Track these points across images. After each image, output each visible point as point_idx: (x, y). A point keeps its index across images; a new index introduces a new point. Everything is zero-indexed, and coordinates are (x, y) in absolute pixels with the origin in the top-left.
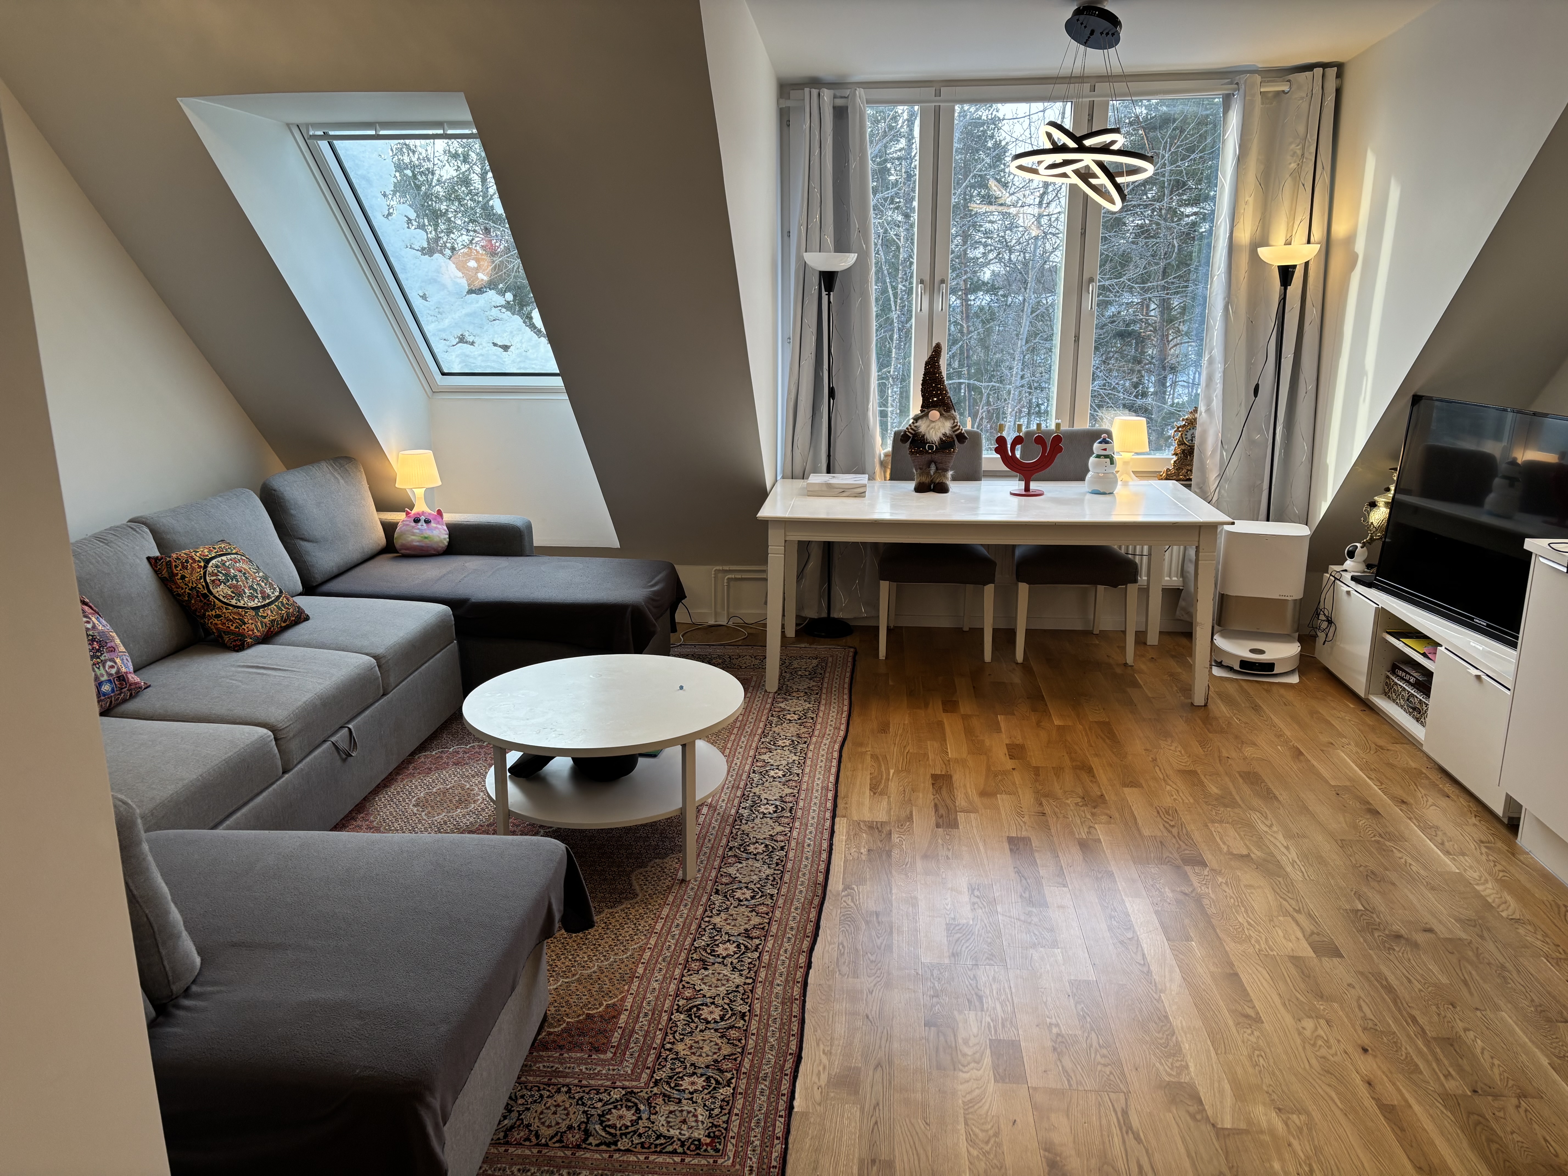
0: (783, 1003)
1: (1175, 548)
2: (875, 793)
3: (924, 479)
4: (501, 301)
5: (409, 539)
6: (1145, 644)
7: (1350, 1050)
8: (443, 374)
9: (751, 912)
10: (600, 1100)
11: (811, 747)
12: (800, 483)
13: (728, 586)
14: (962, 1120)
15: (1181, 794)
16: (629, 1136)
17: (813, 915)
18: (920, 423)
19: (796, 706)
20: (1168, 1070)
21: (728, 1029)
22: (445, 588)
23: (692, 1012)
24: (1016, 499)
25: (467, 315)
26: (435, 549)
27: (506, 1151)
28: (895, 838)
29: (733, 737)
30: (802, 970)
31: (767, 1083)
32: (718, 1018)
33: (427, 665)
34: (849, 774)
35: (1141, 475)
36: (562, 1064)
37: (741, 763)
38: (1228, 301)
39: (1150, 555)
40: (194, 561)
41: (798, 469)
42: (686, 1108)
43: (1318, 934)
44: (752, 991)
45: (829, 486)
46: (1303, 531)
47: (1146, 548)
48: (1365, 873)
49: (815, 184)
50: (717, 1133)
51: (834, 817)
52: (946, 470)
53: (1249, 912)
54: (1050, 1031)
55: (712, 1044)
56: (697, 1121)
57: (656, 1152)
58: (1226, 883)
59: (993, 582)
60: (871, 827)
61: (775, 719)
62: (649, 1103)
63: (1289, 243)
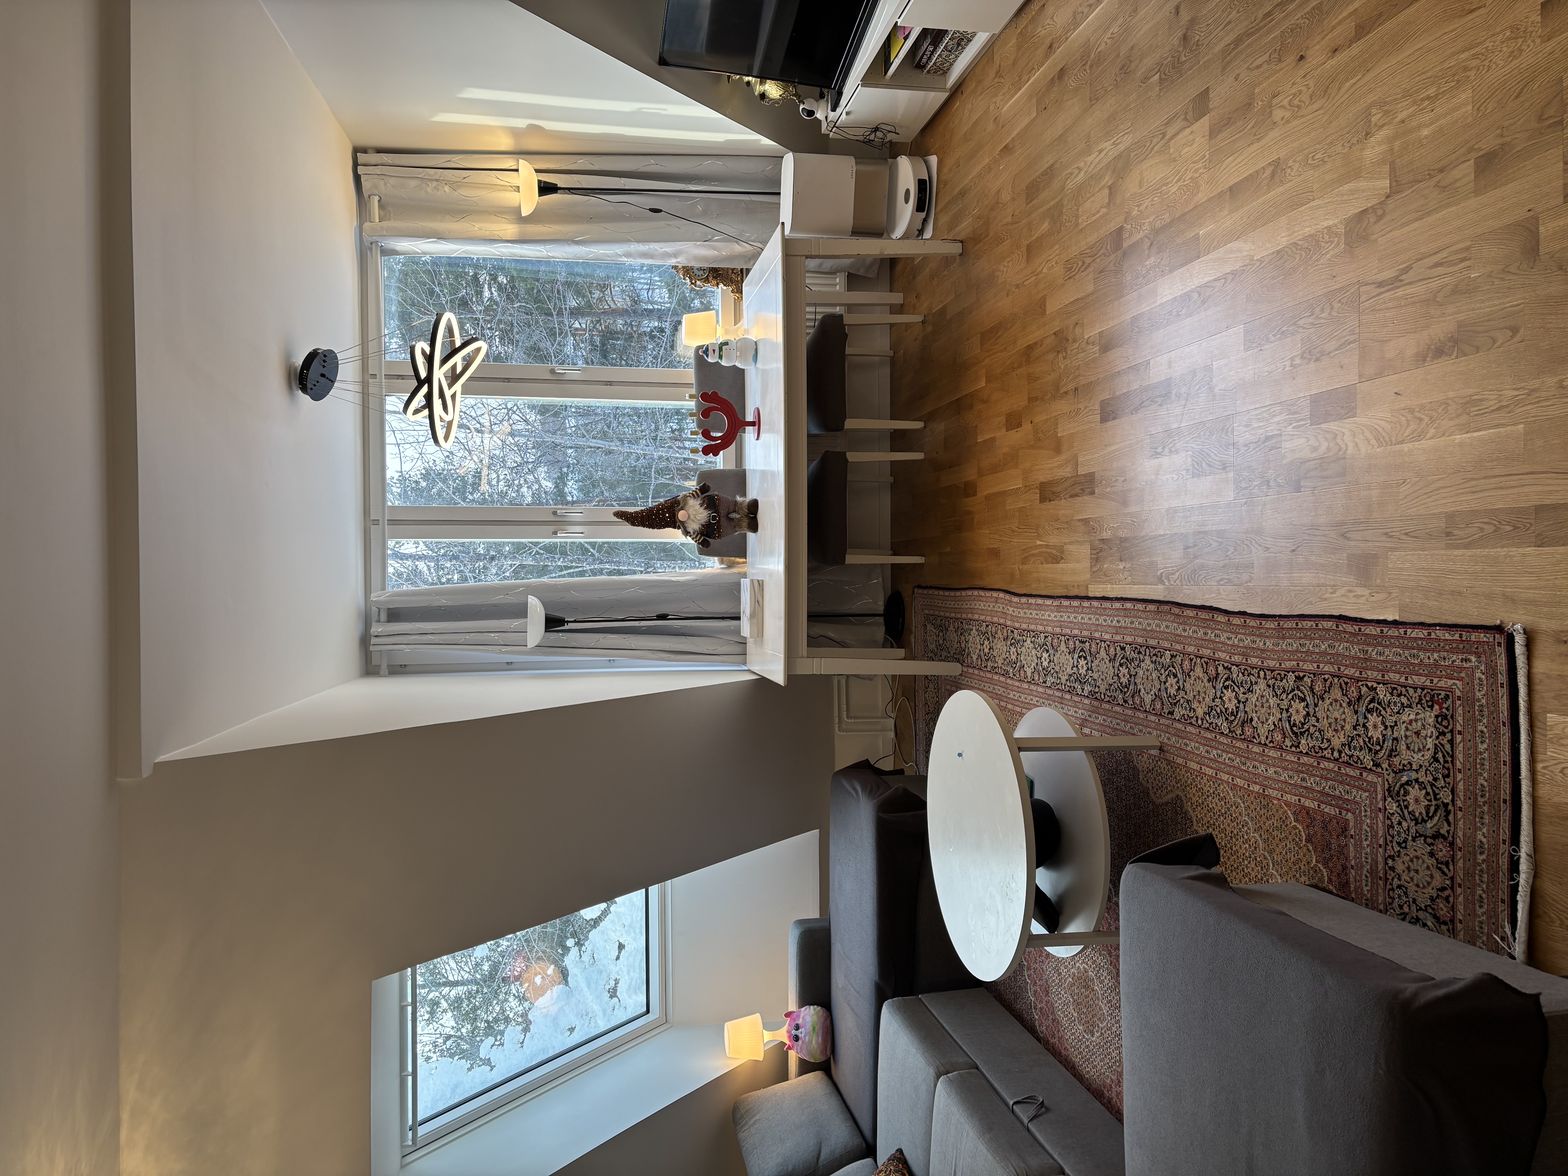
0: (1284, 638)
1: (807, 281)
2: (1062, 558)
3: (745, 523)
4: (574, 951)
5: (816, 1046)
6: (902, 305)
7: (1302, 72)
8: (648, 1011)
9: (1190, 677)
10: (1400, 823)
12: (751, 647)
13: (855, 718)
14: (1397, 447)
15: (1052, 257)
16: (1437, 791)
17: (1190, 613)
18: (690, 530)
19: (975, 643)
20: (1333, 245)
21: (1313, 693)
22: (865, 1006)
23: (1298, 732)
24: (762, 435)
25: (589, 986)
26: (826, 1020)
27: (1461, 922)
28: (1106, 535)
29: (1010, 706)
30: (1248, 621)
31: (1370, 649)
32: (1302, 704)
33: (945, 1025)
34: (1042, 585)
35: (738, 317)
37: (1036, 696)
38: (571, 241)
39: (815, 305)
41: (737, 649)
42: (1403, 733)
43: (1186, 113)
44: (1272, 671)
45: (753, 615)
46: (789, 159)
47: (808, 309)
48: (1123, 75)
49: (461, 638)
50: (1428, 699)
51: (1088, 598)
52: (736, 502)
53: (1167, 181)
54: (1299, 365)
55: (1331, 708)
56: (1416, 720)
57: (1452, 762)
58: (1138, 206)
59: (845, 453)
60: (1097, 560)
61: (990, 664)
62: (1399, 772)
63: (518, 189)
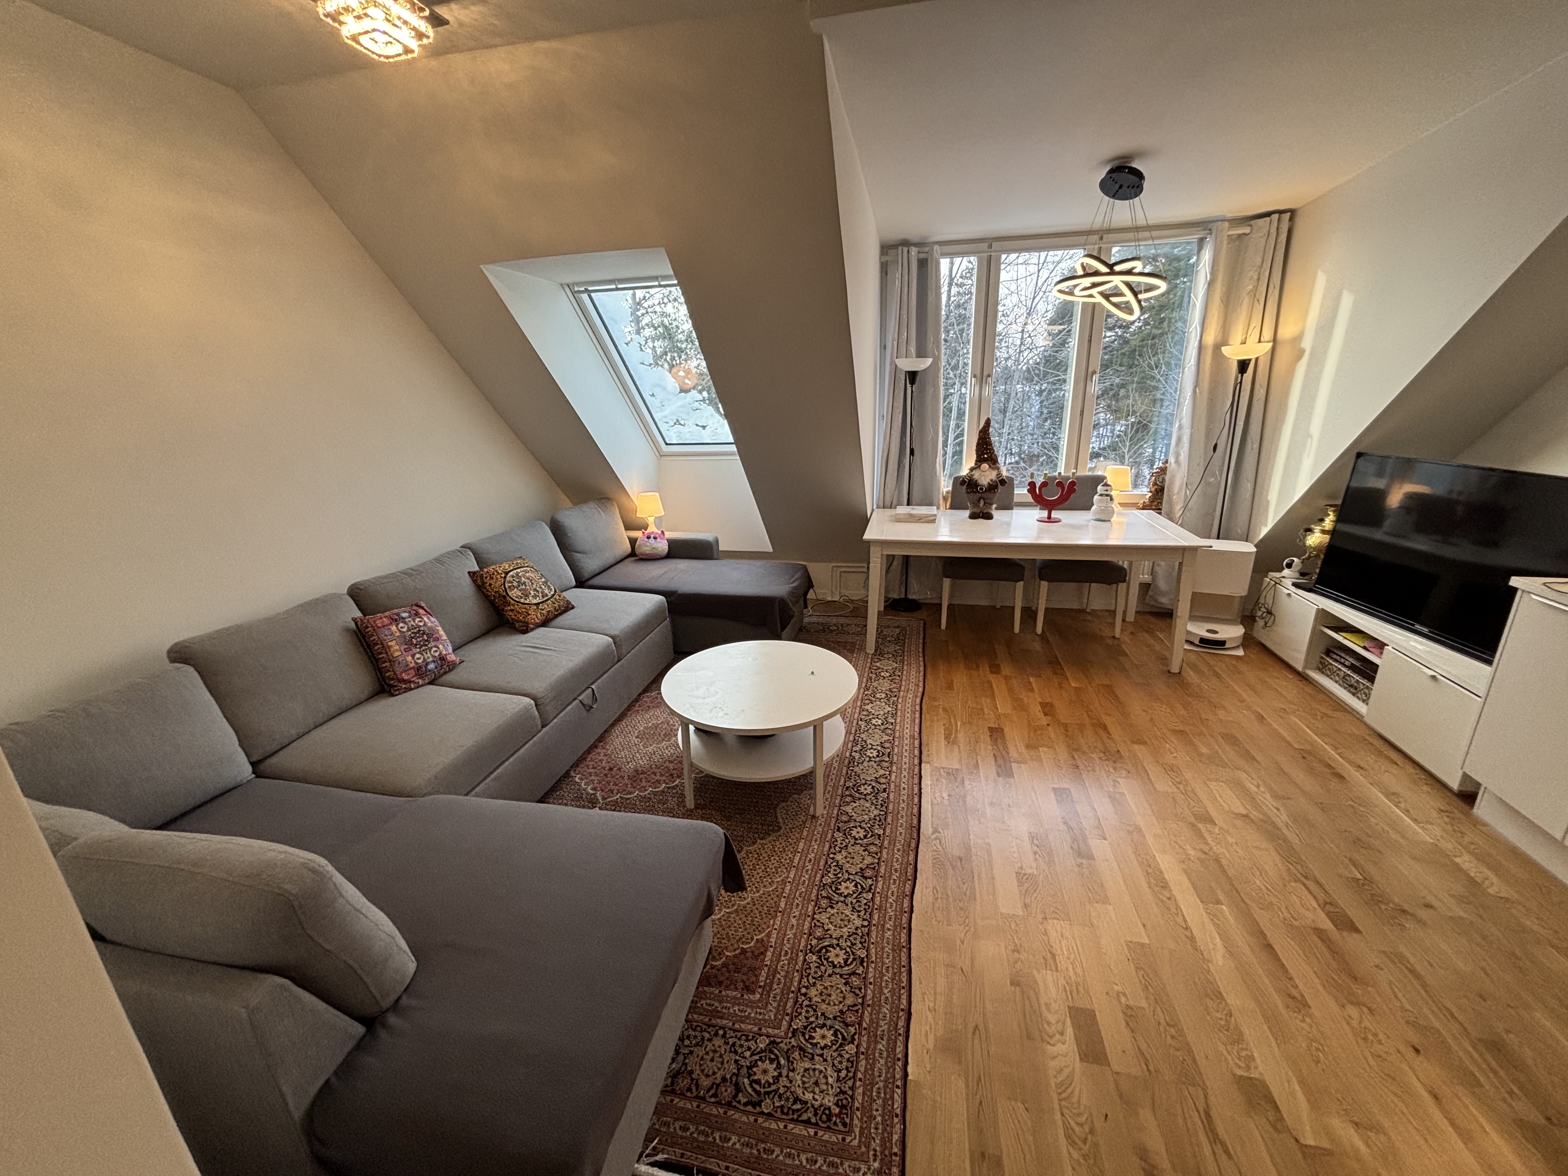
0: (893, 950)
2: (948, 743)
3: (977, 510)
4: (700, 397)
5: (645, 549)
6: (1127, 621)
7: (1402, 1048)
8: (667, 444)
9: (864, 851)
10: (749, 1049)
11: (900, 700)
12: (890, 512)
13: (840, 576)
14: (1057, 1107)
15: (1180, 753)
16: (771, 1096)
17: (911, 857)
18: (974, 472)
19: (887, 665)
20: (1237, 1061)
21: (851, 975)
22: (663, 584)
23: (821, 953)
24: (1040, 524)
25: (681, 406)
26: (660, 556)
27: (672, 1101)
28: (967, 784)
30: (906, 915)
31: (884, 1043)
32: (842, 962)
34: (929, 724)
35: (1129, 506)
36: (720, 1002)
38: (1197, 385)
40: (498, 573)
41: (888, 503)
42: (817, 1066)
43: (1332, 905)
44: (868, 934)
45: (911, 515)
46: (1248, 547)
47: (1130, 560)
48: (1351, 839)
50: (844, 1101)
51: (920, 762)
52: (991, 504)
53: (1265, 877)
54: (1120, 1002)
55: (839, 991)
56: (827, 1084)
57: (792, 1120)
59: (1022, 580)
60: (948, 774)
61: (874, 676)
62: (787, 1055)
63: (1244, 343)
